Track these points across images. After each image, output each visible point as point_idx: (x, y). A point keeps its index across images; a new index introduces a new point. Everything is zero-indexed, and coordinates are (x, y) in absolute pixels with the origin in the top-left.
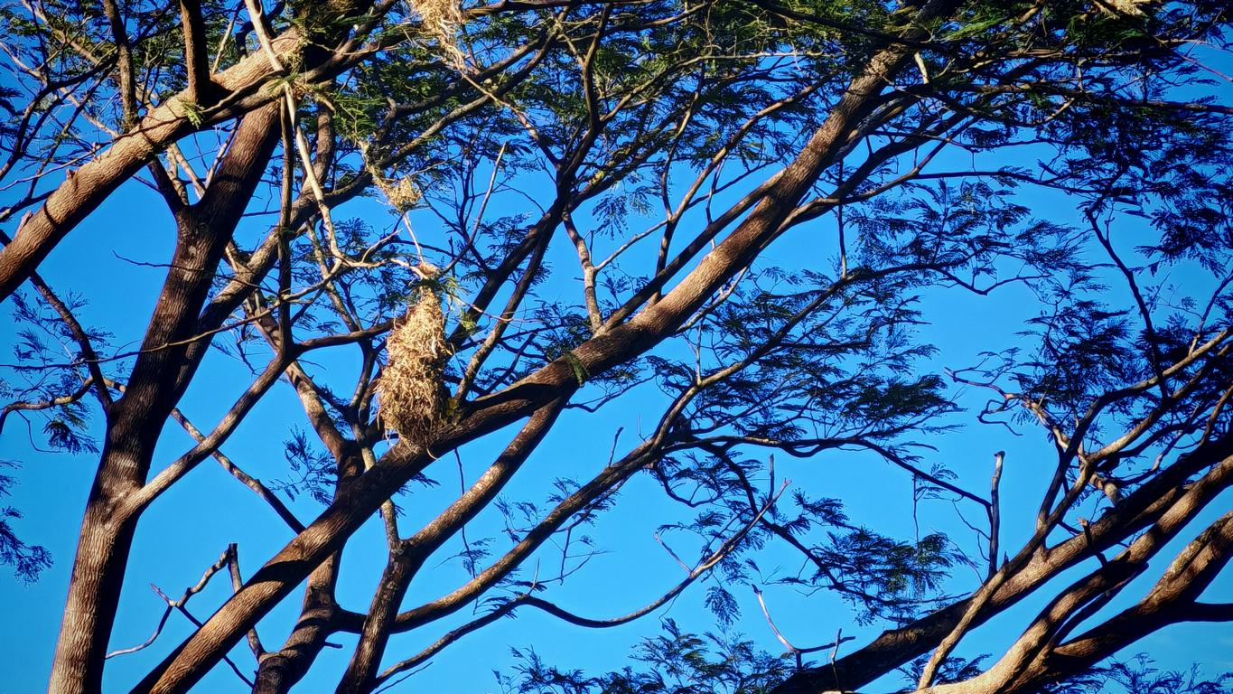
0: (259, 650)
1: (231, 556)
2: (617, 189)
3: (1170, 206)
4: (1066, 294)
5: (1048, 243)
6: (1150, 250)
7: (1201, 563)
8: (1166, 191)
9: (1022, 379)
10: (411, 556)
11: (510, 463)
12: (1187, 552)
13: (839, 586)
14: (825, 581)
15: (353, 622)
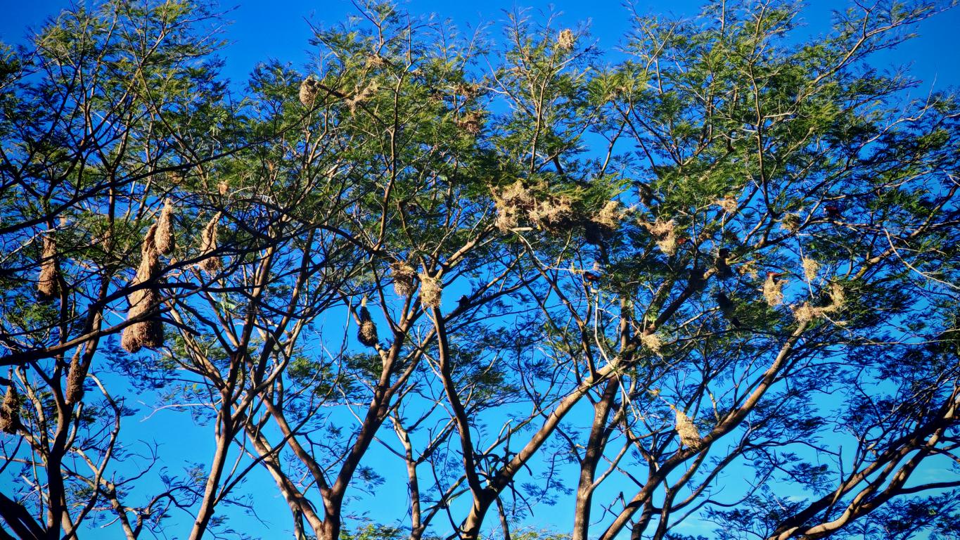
0: (632, 523)
1: (621, 496)
2: (720, 374)
3: (883, 365)
4: (854, 393)
5: (847, 377)
6: (876, 378)
7: (901, 478)
8: (880, 361)
9: (844, 418)
10: (674, 491)
11: (698, 463)
12: (897, 474)
13: (799, 481)
14: (794, 479)
15: (659, 511)
